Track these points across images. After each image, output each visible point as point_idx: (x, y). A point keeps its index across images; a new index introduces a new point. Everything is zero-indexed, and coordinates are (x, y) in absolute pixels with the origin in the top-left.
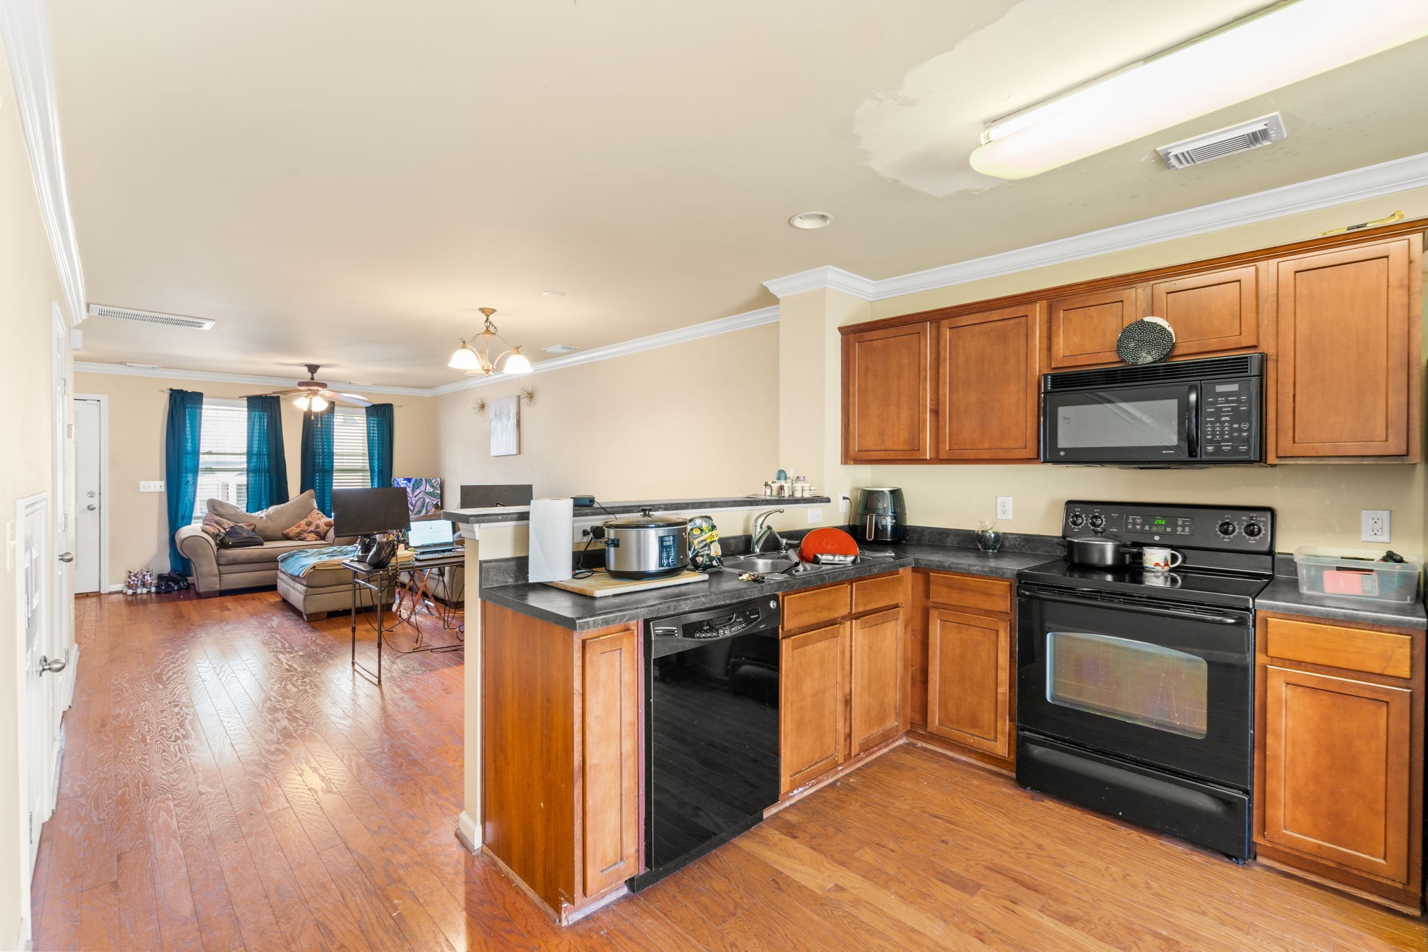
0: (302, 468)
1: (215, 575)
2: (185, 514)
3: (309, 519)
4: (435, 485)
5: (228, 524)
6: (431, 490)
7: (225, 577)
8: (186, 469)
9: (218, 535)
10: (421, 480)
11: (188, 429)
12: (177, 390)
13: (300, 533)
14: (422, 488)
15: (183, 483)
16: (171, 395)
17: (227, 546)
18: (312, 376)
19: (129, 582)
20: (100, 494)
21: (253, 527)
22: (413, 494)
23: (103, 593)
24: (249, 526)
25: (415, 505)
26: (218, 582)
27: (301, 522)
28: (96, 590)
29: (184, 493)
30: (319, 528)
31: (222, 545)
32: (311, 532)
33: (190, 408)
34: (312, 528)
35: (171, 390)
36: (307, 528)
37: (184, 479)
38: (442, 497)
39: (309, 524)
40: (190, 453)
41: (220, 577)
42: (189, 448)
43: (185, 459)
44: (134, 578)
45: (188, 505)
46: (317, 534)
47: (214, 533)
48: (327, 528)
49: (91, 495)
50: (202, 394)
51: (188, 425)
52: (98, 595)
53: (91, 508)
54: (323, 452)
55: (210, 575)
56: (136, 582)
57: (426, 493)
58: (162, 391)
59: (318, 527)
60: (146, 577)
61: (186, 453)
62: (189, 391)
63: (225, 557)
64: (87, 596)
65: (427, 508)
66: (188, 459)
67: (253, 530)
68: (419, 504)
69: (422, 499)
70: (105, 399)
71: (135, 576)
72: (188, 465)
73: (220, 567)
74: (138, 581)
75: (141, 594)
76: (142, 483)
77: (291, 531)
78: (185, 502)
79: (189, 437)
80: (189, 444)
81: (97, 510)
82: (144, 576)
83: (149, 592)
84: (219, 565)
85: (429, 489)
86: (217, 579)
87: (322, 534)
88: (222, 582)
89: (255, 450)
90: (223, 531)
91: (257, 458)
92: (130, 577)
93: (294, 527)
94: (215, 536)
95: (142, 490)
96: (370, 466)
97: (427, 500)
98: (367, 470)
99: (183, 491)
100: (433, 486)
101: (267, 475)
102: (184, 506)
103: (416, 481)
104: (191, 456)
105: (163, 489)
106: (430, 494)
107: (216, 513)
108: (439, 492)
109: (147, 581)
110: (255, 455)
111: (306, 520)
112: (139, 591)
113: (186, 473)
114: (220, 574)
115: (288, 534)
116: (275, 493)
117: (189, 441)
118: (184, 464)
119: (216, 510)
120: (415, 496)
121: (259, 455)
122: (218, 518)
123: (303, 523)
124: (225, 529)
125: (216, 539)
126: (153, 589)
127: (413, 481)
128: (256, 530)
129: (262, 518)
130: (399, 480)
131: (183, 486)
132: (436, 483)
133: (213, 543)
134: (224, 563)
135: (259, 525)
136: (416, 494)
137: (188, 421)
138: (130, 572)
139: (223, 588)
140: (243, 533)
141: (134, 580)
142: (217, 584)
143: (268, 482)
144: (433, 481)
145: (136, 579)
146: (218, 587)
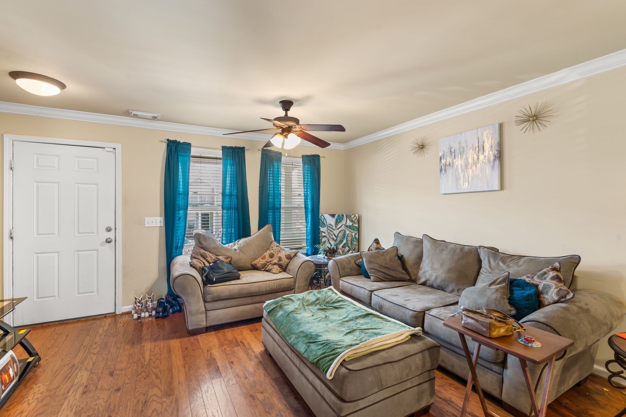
0: (259, 206)
1: (202, 313)
2: (178, 245)
3: (272, 251)
4: (354, 220)
5: (211, 257)
6: (351, 224)
7: (212, 314)
8: (179, 207)
9: (203, 269)
10: (343, 215)
11: (180, 174)
12: (172, 141)
13: (265, 265)
14: (344, 222)
15: (177, 219)
16: (168, 145)
17: (211, 282)
18: (286, 113)
19: (135, 307)
20: (115, 229)
21: (229, 259)
22: (336, 227)
23: (117, 314)
24: (227, 258)
25: (338, 236)
26: (205, 319)
27: (265, 254)
28: (113, 311)
29: (178, 227)
30: (282, 261)
31: (207, 281)
32: (275, 264)
33: (182, 155)
34: (276, 261)
35: (168, 140)
36: (270, 259)
37: (177, 215)
38: (359, 229)
39: (272, 256)
40: (181, 194)
41: (206, 313)
42: (181, 189)
43: (178, 199)
44: (138, 304)
45: (180, 238)
46: (280, 266)
47: (200, 267)
48: (287, 261)
49: (109, 230)
50: (191, 144)
51: (180, 170)
52: (114, 315)
53: (108, 241)
54: (274, 193)
55: (198, 313)
56: (140, 308)
57: (347, 226)
58: (162, 142)
59: (280, 259)
60: (148, 303)
61: (179, 194)
62: (181, 142)
63: (210, 294)
64: (105, 317)
65: (347, 239)
66: (180, 199)
67: (230, 263)
68: (341, 234)
69: (343, 231)
70: (119, 147)
71: (139, 302)
72: (180, 203)
73: (206, 304)
74: (142, 306)
75: (144, 317)
76: (147, 219)
77: (259, 263)
78: (178, 234)
79: (181, 180)
80: (181, 186)
81: (113, 242)
82: (147, 301)
83: (150, 316)
84: (205, 301)
85: (349, 223)
86: (204, 316)
87: (284, 266)
88: (208, 319)
89: (228, 191)
90: (207, 264)
91: (229, 198)
92: (136, 303)
93: (260, 259)
94: (201, 271)
95: (147, 225)
96: (305, 204)
97: (347, 232)
98: (302, 208)
99: (177, 225)
100: (352, 221)
101: (236, 211)
102: (178, 238)
103: (339, 216)
104: (182, 196)
105: (163, 224)
106: (349, 227)
107: (201, 246)
108: (357, 225)
109: (149, 306)
110: (228, 195)
111: (268, 252)
112: (143, 315)
113: (179, 210)
114: (206, 311)
115: (256, 265)
116: (241, 227)
117: (181, 183)
118: (177, 203)
119: (200, 243)
120: (338, 229)
121: (231, 195)
122: (202, 251)
123: (267, 254)
124: (209, 262)
125: (202, 274)
126: (154, 313)
127: (336, 216)
128: (232, 262)
129: (235, 250)
130: (325, 215)
131: (177, 222)
132: (355, 218)
133: (199, 279)
134: (210, 300)
135: (235, 257)
136: (338, 227)
137: (180, 167)
138: (136, 299)
139: (208, 325)
140: (223, 267)
141: (139, 306)
142: (203, 321)
143: (237, 218)
144: (352, 217)
145: (140, 305)
146: (204, 324)
